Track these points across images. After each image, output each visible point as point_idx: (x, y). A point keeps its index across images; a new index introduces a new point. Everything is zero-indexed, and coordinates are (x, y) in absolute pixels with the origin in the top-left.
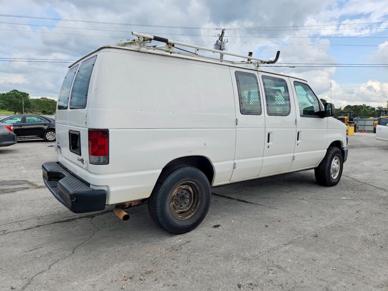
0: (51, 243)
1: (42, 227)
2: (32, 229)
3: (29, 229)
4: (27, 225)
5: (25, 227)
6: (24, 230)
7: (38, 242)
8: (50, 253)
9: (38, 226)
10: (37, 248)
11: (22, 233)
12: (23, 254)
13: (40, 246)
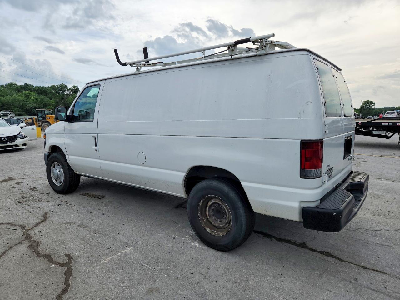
0: (367, 242)
1: (361, 265)
2: (374, 268)
3: (378, 271)
4: (377, 279)
5: (380, 277)
6: (383, 272)
7: (377, 249)
8: (374, 236)
9: (365, 268)
10: (381, 244)
11: (388, 269)
12: (396, 246)
13: (378, 245)
